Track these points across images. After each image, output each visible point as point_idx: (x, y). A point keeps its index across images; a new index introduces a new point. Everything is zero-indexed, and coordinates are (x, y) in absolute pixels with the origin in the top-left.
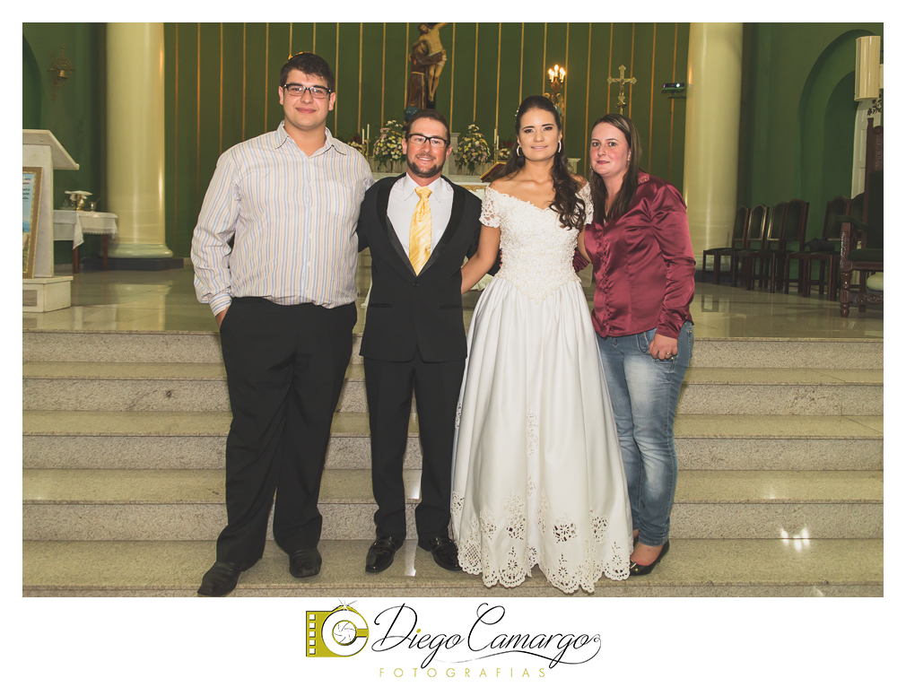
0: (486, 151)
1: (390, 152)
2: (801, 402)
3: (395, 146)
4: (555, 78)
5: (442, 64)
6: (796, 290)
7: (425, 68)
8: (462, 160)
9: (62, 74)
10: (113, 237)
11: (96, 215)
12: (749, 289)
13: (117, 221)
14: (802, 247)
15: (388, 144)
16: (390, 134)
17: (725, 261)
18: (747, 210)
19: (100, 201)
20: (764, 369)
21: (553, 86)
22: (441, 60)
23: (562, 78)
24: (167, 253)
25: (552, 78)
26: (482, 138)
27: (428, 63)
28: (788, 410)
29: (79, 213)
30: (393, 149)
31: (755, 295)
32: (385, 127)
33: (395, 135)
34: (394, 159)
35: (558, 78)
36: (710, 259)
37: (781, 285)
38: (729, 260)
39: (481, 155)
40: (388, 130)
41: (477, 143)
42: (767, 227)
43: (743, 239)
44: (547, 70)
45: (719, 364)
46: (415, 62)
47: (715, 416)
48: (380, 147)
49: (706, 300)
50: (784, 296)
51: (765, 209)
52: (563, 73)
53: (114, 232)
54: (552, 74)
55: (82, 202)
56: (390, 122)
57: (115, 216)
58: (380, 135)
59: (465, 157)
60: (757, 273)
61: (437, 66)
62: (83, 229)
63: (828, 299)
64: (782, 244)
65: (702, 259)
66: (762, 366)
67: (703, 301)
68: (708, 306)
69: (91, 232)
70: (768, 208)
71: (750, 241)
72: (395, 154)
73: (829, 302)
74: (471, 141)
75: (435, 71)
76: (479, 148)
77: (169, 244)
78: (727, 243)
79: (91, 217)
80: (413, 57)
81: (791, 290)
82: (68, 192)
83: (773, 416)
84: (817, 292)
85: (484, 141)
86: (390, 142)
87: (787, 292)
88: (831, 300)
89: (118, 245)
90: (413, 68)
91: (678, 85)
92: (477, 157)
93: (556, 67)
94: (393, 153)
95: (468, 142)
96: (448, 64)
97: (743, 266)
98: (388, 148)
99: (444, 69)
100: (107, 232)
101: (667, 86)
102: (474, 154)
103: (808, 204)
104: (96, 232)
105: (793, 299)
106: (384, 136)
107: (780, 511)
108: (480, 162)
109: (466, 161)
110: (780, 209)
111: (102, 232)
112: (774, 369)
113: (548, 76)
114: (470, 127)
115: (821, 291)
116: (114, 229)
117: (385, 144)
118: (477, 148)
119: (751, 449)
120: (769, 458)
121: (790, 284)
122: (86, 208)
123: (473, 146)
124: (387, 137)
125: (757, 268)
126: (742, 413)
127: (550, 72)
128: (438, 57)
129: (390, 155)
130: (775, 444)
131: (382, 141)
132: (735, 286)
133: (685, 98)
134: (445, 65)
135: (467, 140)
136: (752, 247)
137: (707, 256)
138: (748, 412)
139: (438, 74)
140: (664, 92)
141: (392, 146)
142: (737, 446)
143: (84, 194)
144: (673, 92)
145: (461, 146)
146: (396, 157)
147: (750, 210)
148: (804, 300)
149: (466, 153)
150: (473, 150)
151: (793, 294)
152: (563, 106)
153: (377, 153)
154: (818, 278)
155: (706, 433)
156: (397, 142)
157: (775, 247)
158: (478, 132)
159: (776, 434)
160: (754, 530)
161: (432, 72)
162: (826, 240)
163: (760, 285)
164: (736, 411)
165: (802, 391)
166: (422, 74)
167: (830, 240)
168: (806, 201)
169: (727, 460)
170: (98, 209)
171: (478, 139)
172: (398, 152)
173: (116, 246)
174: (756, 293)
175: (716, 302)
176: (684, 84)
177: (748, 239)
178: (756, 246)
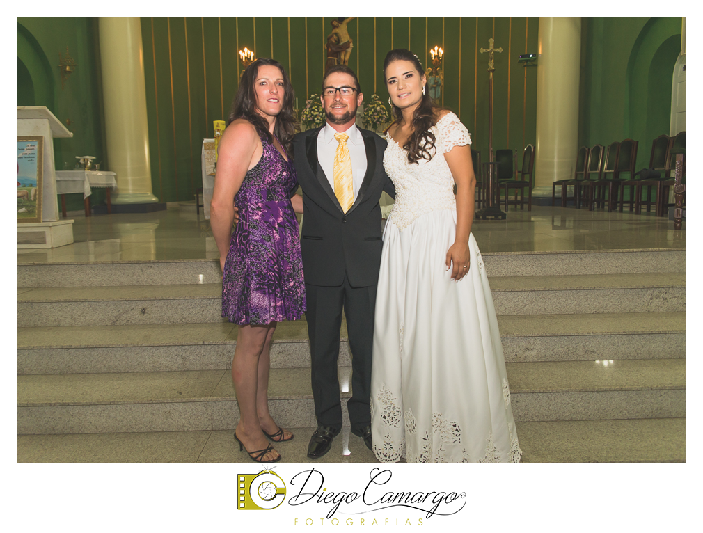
0: (385, 114)
1: (313, 118)
2: (656, 301)
3: (318, 113)
4: (435, 56)
5: (350, 50)
6: (628, 209)
7: (337, 54)
8: (368, 122)
9: (68, 69)
10: (114, 189)
11: (100, 173)
12: (591, 210)
13: (116, 177)
14: (633, 176)
15: (312, 112)
16: (313, 105)
17: (571, 189)
18: (587, 149)
19: (103, 163)
20: (621, 275)
21: (434, 62)
22: (349, 47)
23: (441, 56)
24: (154, 199)
25: (433, 56)
26: (382, 104)
27: (339, 50)
28: (645, 308)
29: (87, 172)
30: (316, 116)
31: (595, 214)
32: (309, 99)
33: (317, 105)
34: (317, 123)
35: (437, 56)
36: (558, 188)
37: (615, 205)
38: (573, 188)
39: (381, 118)
40: (311, 101)
41: (378, 108)
42: (604, 163)
43: (584, 172)
44: (429, 50)
45: (584, 272)
46: (330, 50)
47: (584, 315)
48: (307, 115)
49: (555, 219)
50: (618, 215)
51: (602, 148)
52: (441, 52)
53: (114, 185)
54: (433, 53)
55: (89, 164)
56: (312, 96)
57: (114, 174)
58: (306, 105)
59: (369, 119)
60: (596, 197)
61: (346, 52)
62: (91, 184)
63: (656, 216)
64: (617, 174)
65: (552, 189)
66: (619, 272)
67: (553, 221)
68: (557, 223)
69: (96, 186)
70: (604, 147)
71: (589, 174)
72: (318, 119)
73: (657, 218)
74: (374, 107)
75: (345, 56)
76: (380, 112)
77: (155, 192)
78: (571, 176)
79: (96, 175)
80: (328, 46)
81: (625, 209)
82: (78, 157)
83: (631, 314)
84: (646, 210)
85: (383, 107)
86: (314, 110)
87: (621, 211)
88: (659, 216)
89: (118, 195)
90: (328, 55)
91: (531, 56)
92: (379, 118)
93: (436, 48)
94: (316, 119)
95: (372, 108)
96: (354, 50)
97: (584, 192)
98: (312, 115)
99: (351, 54)
100: (109, 186)
101: (523, 56)
102: (376, 117)
103: (638, 142)
104: (100, 186)
105: (626, 216)
106: (309, 106)
107: (648, 396)
108: (381, 123)
109: (370, 122)
110: (614, 147)
111: (105, 186)
112: (629, 274)
113: (430, 55)
114: (373, 97)
115: (649, 209)
116: (114, 183)
117: (310, 112)
118: (379, 113)
119: (618, 343)
120: (633, 350)
121: (624, 205)
122: (93, 168)
123: (375, 111)
124: (311, 107)
125: (596, 193)
126: (606, 311)
127: (432, 51)
128: (347, 45)
129: (314, 120)
130: (638, 338)
131: (308, 110)
132: (579, 208)
133: (536, 66)
134: (352, 51)
135: (371, 106)
136: (591, 178)
137: (556, 186)
138: (611, 311)
139: (347, 58)
140: (520, 61)
141: (315, 114)
142: (606, 340)
143: (90, 159)
144: (527, 61)
145: (366, 111)
146: (318, 121)
147: (589, 149)
148: (634, 217)
149: (370, 117)
150: (375, 114)
151: (626, 212)
152: (442, 77)
153: (304, 119)
154: (646, 200)
155: (580, 331)
156: (318, 110)
157: (611, 177)
158: (378, 100)
159: (639, 330)
160: (626, 412)
161: (342, 57)
162: (653, 169)
163: (598, 207)
164: (602, 310)
165: (656, 292)
166: (335, 58)
167: (656, 169)
168: (635, 140)
169: (598, 352)
170: (101, 169)
171: (379, 105)
172: (320, 118)
173: (116, 195)
174: (596, 213)
175: (563, 221)
176: (536, 55)
177: (588, 171)
178: (595, 177)
